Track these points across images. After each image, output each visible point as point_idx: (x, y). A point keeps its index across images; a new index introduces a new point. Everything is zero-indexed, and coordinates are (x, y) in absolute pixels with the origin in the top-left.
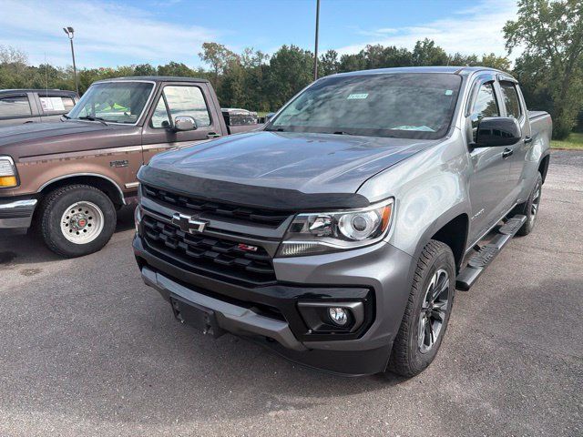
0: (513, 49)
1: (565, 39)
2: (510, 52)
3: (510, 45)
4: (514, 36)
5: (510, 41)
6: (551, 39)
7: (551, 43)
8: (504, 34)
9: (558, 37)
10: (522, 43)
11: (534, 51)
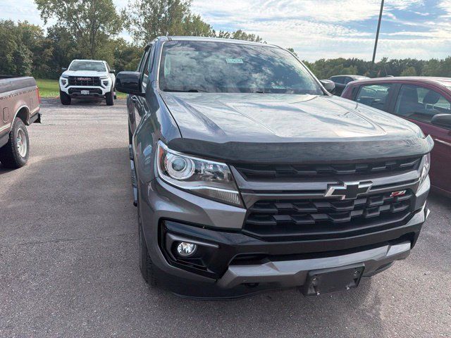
0: (48, 20)
1: (84, 18)
2: (46, 22)
3: (44, 16)
4: (46, 9)
5: (43, 12)
6: (74, 17)
7: (75, 20)
8: (37, 6)
9: (79, 16)
10: (54, 16)
11: (64, 23)
